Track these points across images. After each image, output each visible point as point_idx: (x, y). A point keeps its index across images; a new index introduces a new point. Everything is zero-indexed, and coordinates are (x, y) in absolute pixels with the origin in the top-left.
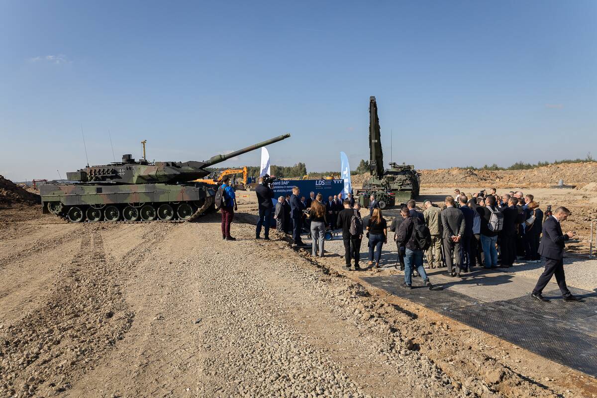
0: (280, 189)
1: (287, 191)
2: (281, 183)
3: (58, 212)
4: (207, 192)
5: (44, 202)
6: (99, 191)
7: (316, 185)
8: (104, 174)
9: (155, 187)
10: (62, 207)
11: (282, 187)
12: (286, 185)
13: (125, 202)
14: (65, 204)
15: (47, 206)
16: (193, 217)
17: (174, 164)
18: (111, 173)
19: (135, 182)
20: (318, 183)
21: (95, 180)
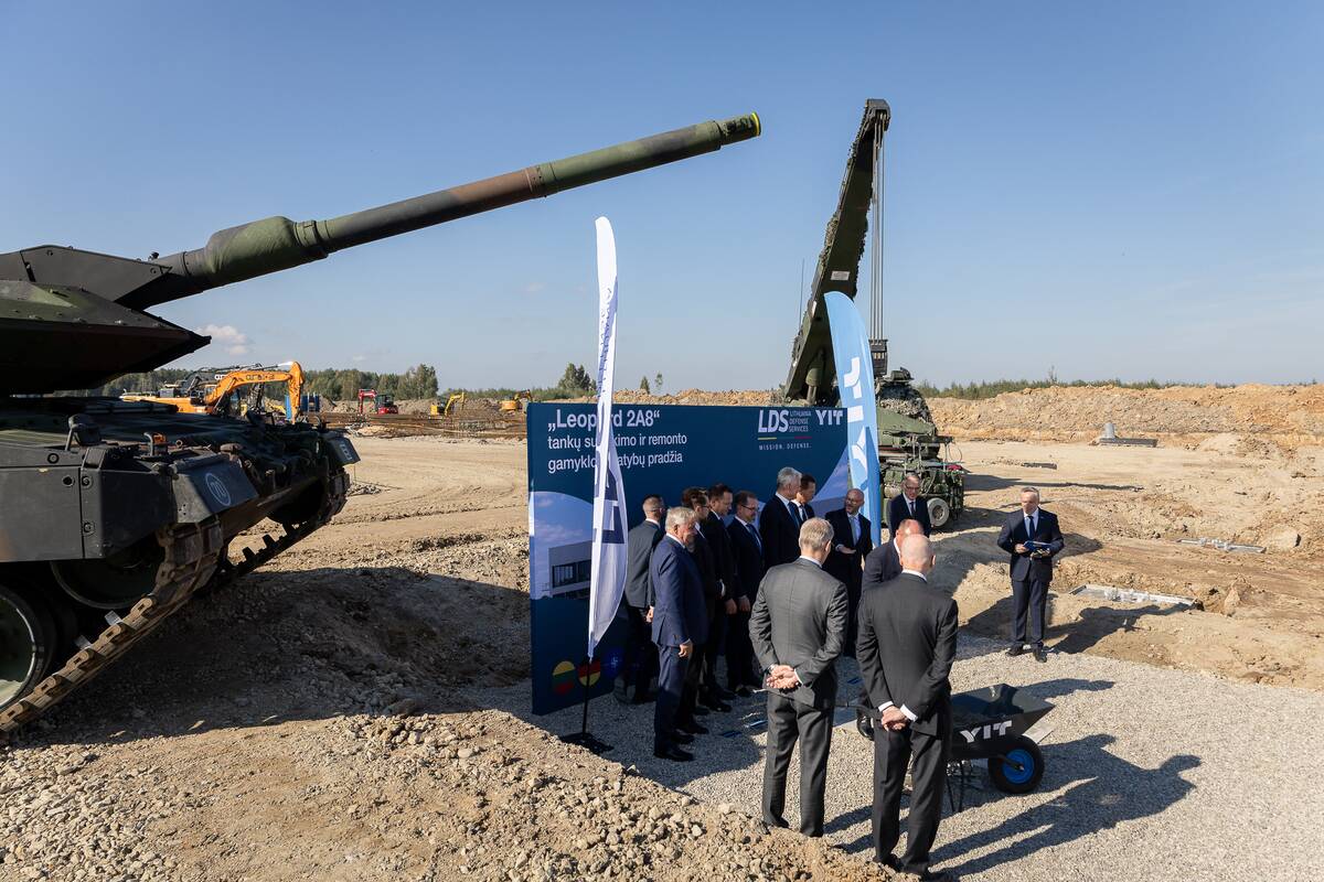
1: (653, 459)
2: (626, 419)
4: (183, 485)
11: (632, 440)
12: (647, 431)
16: (39, 697)
20: (766, 422)
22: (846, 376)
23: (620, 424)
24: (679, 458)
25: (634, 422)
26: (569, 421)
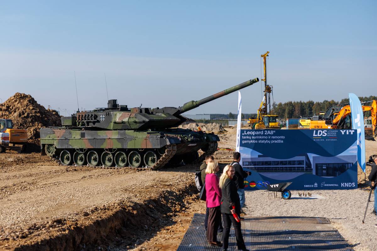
0: (262, 139)
1: (273, 142)
2: (264, 133)
3: (53, 154)
4: (167, 140)
5: (43, 144)
6: (83, 135)
7: (314, 135)
8: (88, 119)
9: (125, 134)
10: (55, 150)
11: (266, 137)
12: (271, 135)
13: (102, 147)
14: (57, 148)
15: (45, 148)
17: (147, 110)
18: (93, 119)
19: (112, 128)
20: (316, 133)
21: (82, 126)
22: (355, 120)
23: (263, 134)
24: (282, 142)
25: (267, 133)
26: (248, 133)
